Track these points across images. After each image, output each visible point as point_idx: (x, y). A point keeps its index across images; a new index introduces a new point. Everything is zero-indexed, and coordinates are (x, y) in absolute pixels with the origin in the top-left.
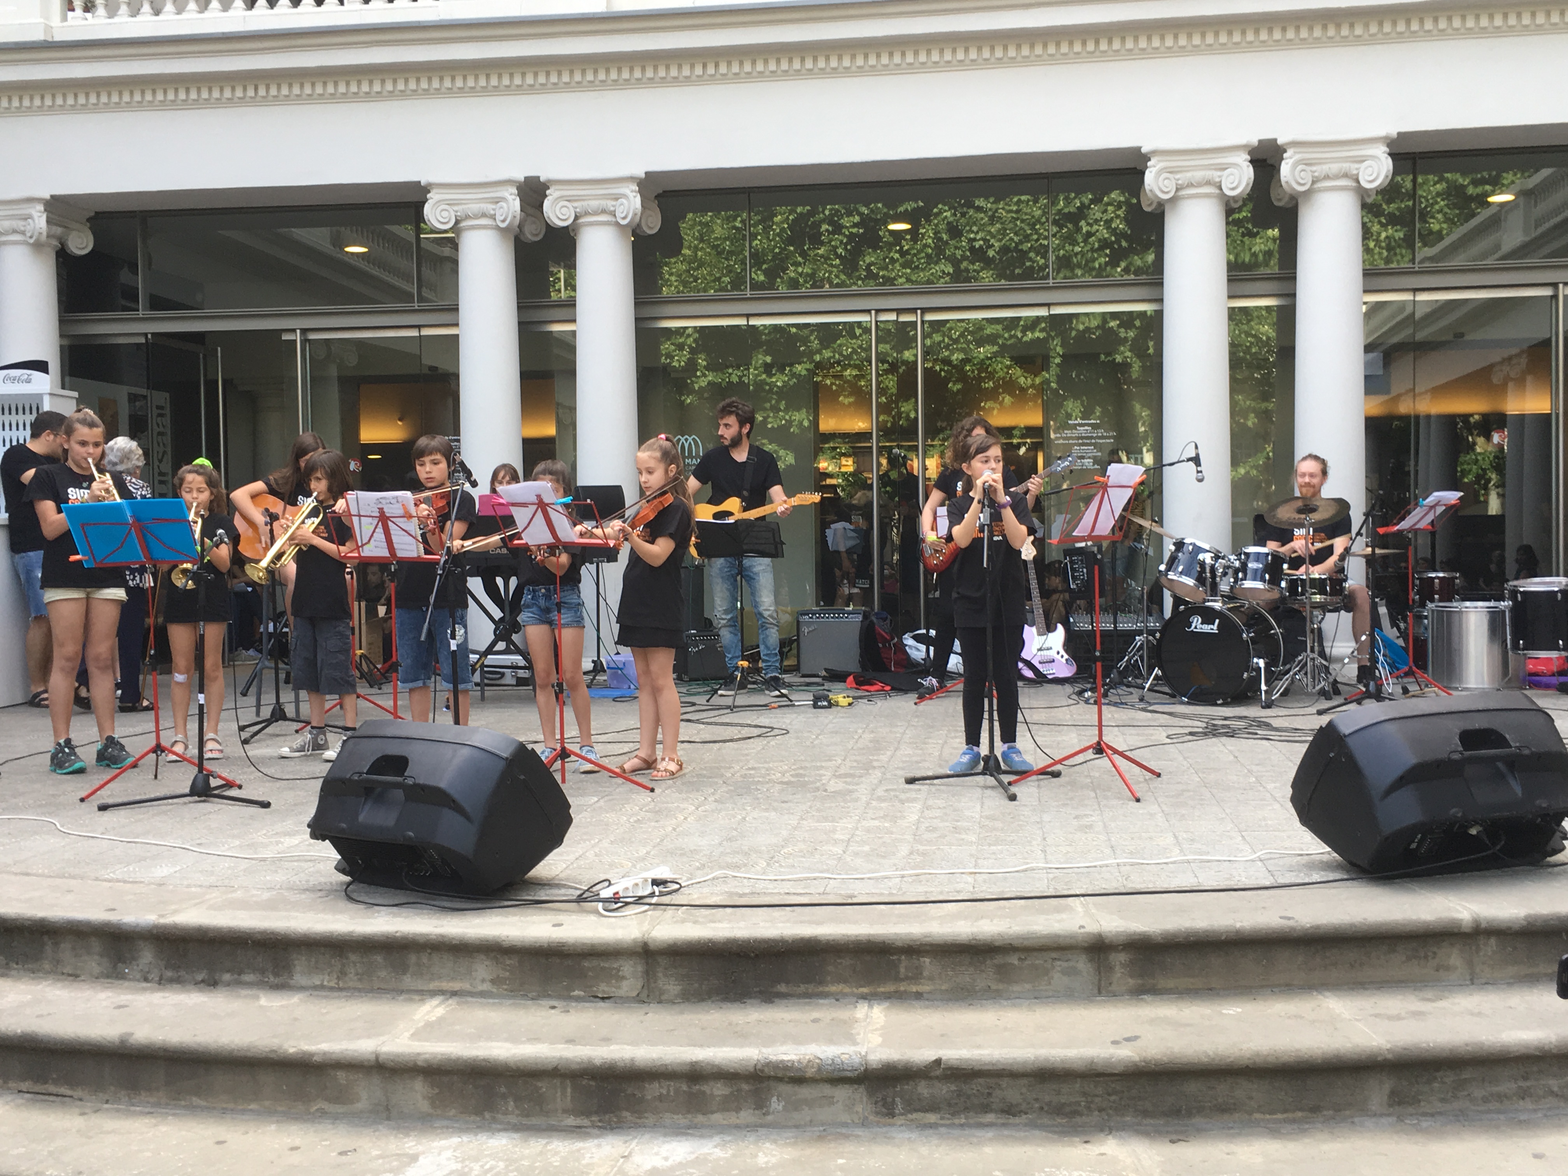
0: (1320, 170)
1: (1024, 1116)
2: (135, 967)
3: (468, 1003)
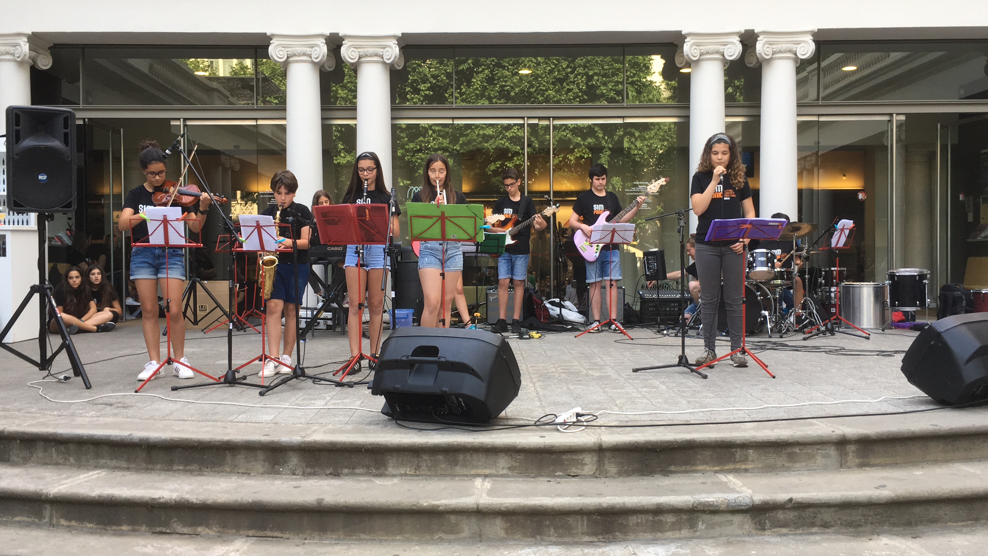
0: (776, 47)
1: (833, 528)
2: (286, 467)
3: (498, 480)
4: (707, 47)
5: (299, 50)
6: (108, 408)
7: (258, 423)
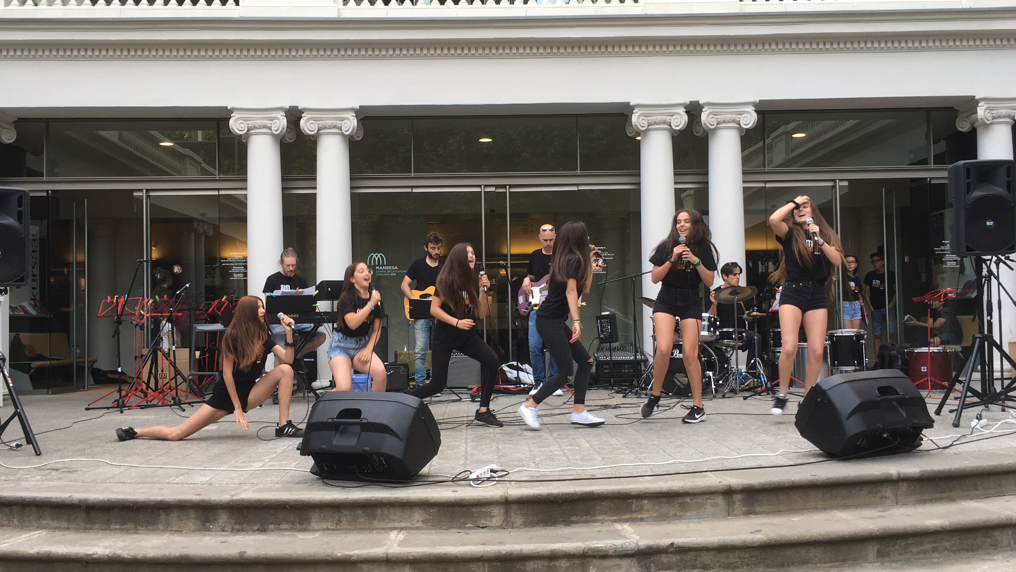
0: (721, 118)
2: (217, 524)
3: (412, 533)
4: (654, 118)
5: (259, 122)
6: (54, 473)
7: (194, 484)
